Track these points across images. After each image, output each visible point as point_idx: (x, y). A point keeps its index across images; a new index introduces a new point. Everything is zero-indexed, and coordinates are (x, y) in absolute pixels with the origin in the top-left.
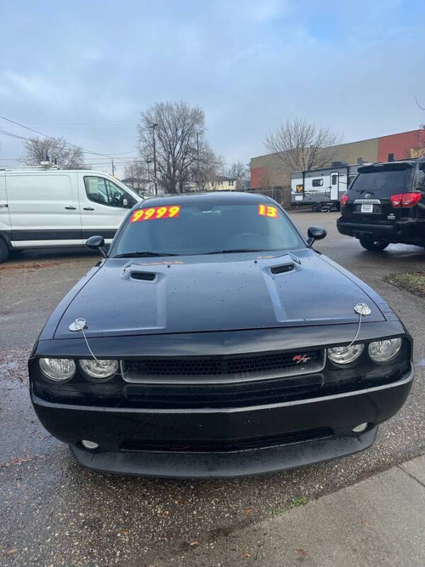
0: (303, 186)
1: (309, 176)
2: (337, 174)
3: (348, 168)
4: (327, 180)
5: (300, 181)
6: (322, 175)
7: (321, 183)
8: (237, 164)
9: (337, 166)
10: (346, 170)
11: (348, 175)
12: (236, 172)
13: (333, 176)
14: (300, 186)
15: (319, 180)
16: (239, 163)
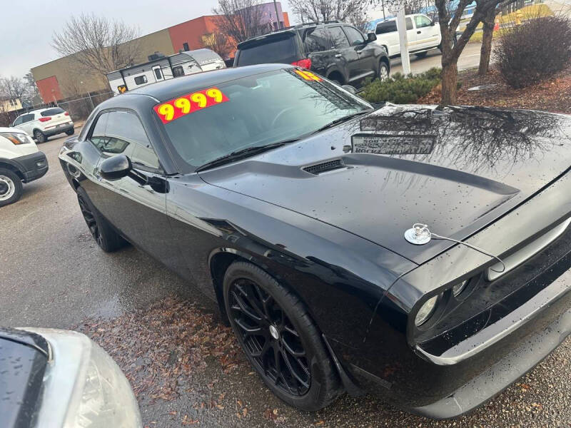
0: (125, 86)
1: (129, 75)
2: (159, 67)
3: (169, 59)
4: (149, 75)
5: (120, 82)
6: (143, 71)
7: (145, 79)
8: (10, 79)
9: (155, 59)
10: (167, 62)
11: (171, 66)
12: (13, 89)
13: (156, 70)
14: (122, 87)
15: (142, 77)
16: (12, 78)
